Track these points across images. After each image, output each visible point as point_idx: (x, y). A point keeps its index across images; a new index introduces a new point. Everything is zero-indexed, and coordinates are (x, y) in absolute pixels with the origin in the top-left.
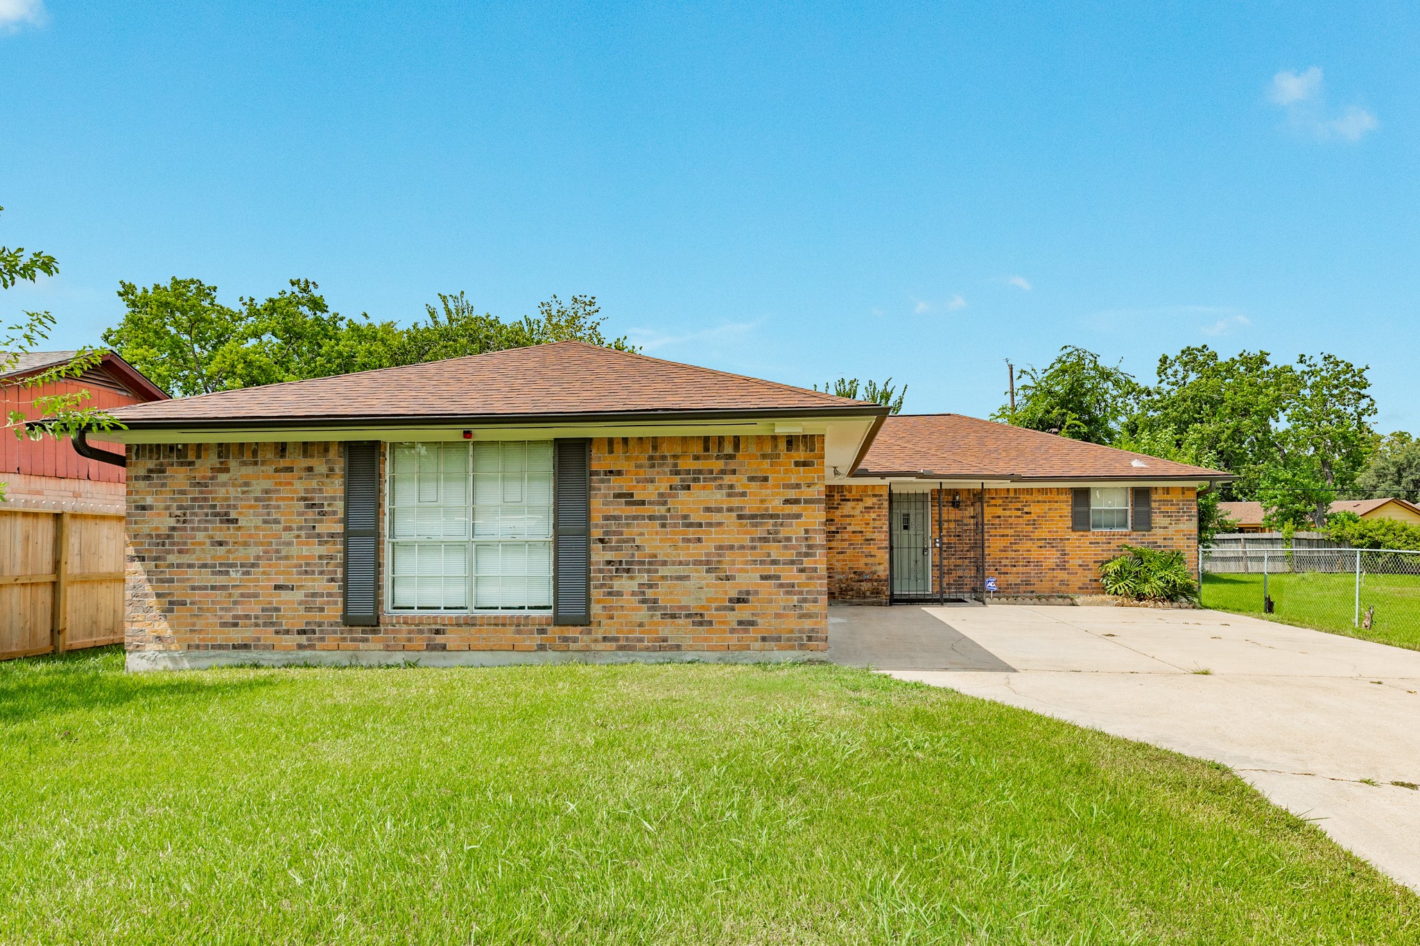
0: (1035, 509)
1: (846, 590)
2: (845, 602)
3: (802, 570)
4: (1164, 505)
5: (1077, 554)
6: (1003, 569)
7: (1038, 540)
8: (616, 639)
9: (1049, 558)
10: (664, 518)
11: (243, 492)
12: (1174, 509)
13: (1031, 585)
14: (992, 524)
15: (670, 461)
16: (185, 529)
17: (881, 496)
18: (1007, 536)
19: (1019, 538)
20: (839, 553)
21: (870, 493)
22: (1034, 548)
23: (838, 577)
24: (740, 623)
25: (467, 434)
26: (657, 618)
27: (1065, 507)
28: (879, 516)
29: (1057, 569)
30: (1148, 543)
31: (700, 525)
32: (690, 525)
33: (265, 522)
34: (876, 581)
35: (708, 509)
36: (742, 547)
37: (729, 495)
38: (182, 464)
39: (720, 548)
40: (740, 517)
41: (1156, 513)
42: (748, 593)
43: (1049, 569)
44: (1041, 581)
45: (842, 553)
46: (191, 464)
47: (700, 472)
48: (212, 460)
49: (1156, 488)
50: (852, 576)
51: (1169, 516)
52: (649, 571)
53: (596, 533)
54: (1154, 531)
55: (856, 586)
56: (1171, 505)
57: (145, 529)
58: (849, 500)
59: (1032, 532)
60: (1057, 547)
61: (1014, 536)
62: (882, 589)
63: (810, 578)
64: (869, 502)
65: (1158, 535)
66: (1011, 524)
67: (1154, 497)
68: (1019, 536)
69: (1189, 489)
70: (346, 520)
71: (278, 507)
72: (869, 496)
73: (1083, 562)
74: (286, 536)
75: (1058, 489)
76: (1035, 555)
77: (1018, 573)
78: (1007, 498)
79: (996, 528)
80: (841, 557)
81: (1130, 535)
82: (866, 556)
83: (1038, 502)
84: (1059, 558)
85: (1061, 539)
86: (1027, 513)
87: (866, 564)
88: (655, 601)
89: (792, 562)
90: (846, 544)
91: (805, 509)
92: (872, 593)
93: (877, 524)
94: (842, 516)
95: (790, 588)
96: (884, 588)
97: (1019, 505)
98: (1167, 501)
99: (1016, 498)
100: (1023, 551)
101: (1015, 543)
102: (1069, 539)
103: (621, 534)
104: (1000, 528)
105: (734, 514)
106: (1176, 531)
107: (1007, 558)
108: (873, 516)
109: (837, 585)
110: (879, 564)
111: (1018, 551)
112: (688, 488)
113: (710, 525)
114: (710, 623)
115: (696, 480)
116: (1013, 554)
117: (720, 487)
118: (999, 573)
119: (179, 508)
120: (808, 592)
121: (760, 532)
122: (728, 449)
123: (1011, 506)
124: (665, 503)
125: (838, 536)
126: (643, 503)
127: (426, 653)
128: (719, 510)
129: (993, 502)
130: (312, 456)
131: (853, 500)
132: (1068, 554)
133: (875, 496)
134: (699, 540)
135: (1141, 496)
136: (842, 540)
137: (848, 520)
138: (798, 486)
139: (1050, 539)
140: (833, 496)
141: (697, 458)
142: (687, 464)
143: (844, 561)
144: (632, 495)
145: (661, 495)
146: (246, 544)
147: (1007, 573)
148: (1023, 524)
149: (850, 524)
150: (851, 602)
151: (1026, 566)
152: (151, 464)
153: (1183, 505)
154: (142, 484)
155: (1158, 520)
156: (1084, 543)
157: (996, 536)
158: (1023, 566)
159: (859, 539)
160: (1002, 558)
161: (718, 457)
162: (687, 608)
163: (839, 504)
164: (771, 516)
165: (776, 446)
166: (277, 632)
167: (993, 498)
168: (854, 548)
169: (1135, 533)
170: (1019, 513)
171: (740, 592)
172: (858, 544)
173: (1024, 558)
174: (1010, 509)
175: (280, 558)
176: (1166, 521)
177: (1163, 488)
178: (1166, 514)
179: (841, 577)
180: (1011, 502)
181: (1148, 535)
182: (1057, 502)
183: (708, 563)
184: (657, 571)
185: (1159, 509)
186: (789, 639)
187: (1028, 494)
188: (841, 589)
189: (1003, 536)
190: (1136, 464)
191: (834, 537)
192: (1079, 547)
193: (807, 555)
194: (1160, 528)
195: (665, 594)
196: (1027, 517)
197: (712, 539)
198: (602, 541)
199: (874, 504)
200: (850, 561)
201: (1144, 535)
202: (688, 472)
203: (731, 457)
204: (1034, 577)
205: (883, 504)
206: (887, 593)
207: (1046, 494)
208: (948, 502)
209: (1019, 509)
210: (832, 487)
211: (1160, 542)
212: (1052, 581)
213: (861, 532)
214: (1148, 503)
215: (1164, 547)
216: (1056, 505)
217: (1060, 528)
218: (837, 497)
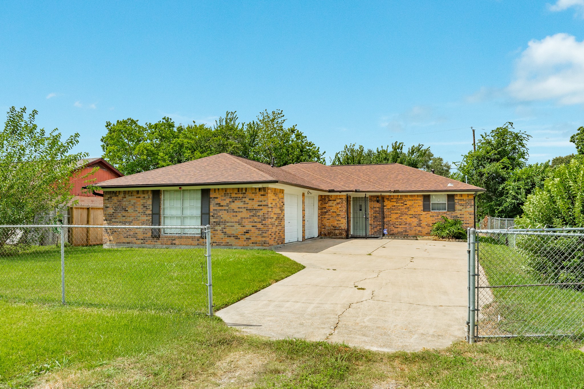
0: (409, 203)
1: (330, 233)
2: (330, 237)
3: (262, 224)
4: (460, 201)
5: (425, 220)
6: (396, 226)
7: (410, 215)
8: (216, 243)
9: (414, 222)
10: (228, 210)
11: (129, 203)
12: (464, 202)
13: (407, 232)
15: (229, 195)
16: (116, 213)
17: (342, 199)
18: (398, 213)
19: (402, 214)
20: (327, 220)
21: (338, 198)
22: (408, 218)
23: (327, 228)
24: (247, 239)
25: (180, 188)
26: (226, 237)
27: (420, 202)
28: (342, 206)
29: (417, 226)
30: (454, 216)
31: (237, 212)
32: (234, 212)
33: (134, 211)
34: (341, 230)
35: (239, 208)
36: (247, 218)
37: (244, 204)
38: (115, 196)
39: (242, 218)
40: (247, 210)
42: (249, 230)
43: (414, 226)
44: (411, 231)
45: (329, 219)
46: (118, 196)
47: (237, 197)
48: (122, 195)
49: (457, 195)
50: (332, 228)
51: (462, 206)
52: (224, 224)
53: (211, 214)
54: (456, 211)
55: (333, 231)
56: (463, 201)
57: (107, 213)
58: (331, 200)
59: (407, 212)
60: (417, 217)
61: (400, 213)
62: (343, 233)
63: (265, 227)
64: (338, 201)
65: (457, 213)
66: (399, 209)
67: (456, 198)
68: (402, 213)
69: (470, 195)
70: (152, 211)
71: (137, 207)
72: (338, 199)
73: (427, 223)
74: (139, 215)
75: (418, 195)
76: (409, 220)
77: (402, 228)
78: (397, 199)
79: (393, 210)
80: (328, 221)
81: (446, 213)
82: (337, 221)
83: (410, 200)
84: (418, 222)
85: (419, 215)
86: (405, 204)
87: (337, 224)
88: (226, 232)
89: (260, 222)
90: (330, 216)
91: (263, 208)
92: (339, 234)
93: (341, 209)
94: (329, 206)
95: (259, 229)
96: (344, 232)
97: (402, 202)
98: (462, 199)
99: (402, 199)
100: (404, 219)
101: (401, 216)
102: (422, 215)
103: (217, 214)
104: (395, 210)
105: (245, 209)
106: (465, 211)
107: (398, 222)
108: (340, 206)
109: (327, 231)
110: (342, 224)
111: (402, 219)
112: (234, 202)
113: (239, 212)
114: (239, 238)
115: (236, 200)
116: (400, 220)
117: (242, 202)
118: (395, 228)
119: (115, 207)
120: (264, 230)
121: (251, 214)
122: (244, 191)
123: (399, 202)
124: (228, 206)
125: (327, 213)
126: (223, 206)
127: (171, 245)
128: (241, 208)
129: (392, 200)
130: (145, 194)
131: (333, 200)
132: (422, 220)
133: (340, 199)
134: (237, 216)
135: (451, 198)
136: (329, 215)
137: (331, 208)
138: (261, 201)
139: (414, 215)
140: (325, 199)
141: (236, 194)
142: (234, 195)
143: (330, 222)
144: (220, 204)
145: (227, 204)
146: (129, 217)
147: (398, 228)
148: (404, 209)
149: (332, 209)
150: (332, 237)
151: (405, 225)
152: (109, 196)
153: (468, 201)
154: (107, 201)
155: (458, 207)
156: (428, 216)
157: (393, 213)
158: (404, 225)
159: (335, 214)
160: (396, 222)
161: (241, 194)
162: (234, 234)
163: (327, 202)
164: (255, 210)
165: (256, 190)
166: (137, 239)
167: (392, 199)
168: (333, 218)
169: (448, 212)
170: (402, 204)
171: (247, 230)
172: (334, 216)
173: (404, 222)
174: (399, 203)
175: (137, 220)
176: (461, 208)
177: (460, 194)
178: (461, 205)
179: (329, 228)
180: (399, 200)
181: (454, 213)
182: (417, 200)
183: (239, 222)
184: (226, 224)
185: (458, 203)
186: (259, 243)
187: (406, 197)
189: (396, 213)
190: (449, 185)
192: (426, 217)
193: (264, 220)
194: (459, 210)
195: (228, 231)
196: (405, 206)
197: (240, 215)
198: (213, 216)
199: (340, 202)
200: (332, 222)
201: (452, 213)
202: (234, 198)
203: (245, 193)
204: (408, 229)
205: (344, 202)
206: (345, 234)
207: (413, 197)
208: (375, 200)
209: (402, 203)
210: (325, 196)
211: (459, 216)
212: (415, 231)
213: (335, 212)
214: (453, 200)
215: (460, 218)
216: (417, 202)
217: (419, 210)
218: (327, 199)
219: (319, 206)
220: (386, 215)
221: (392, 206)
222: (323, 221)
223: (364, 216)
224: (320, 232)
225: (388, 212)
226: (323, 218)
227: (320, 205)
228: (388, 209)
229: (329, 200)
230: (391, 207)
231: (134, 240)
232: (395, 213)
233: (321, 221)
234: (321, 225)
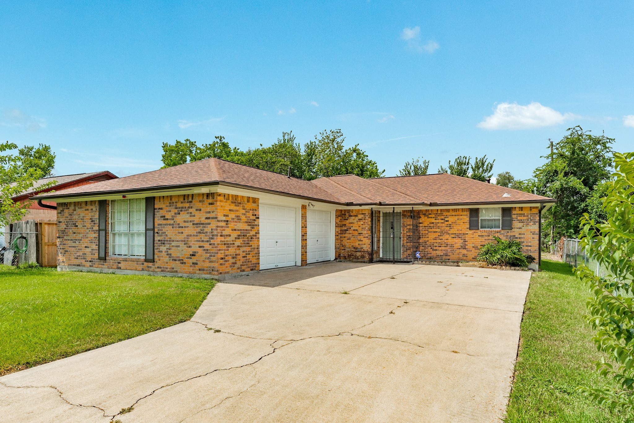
0: (451, 219)
1: (350, 256)
2: (350, 261)
3: (210, 244)
4: (520, 216)
5: (472, 241)
6: (435, 248)
7: (452, 234)
8: (161, 268)
9: (457, 243)
10: (173, 225)
11: (79, 217)
12: (525, 218)
13: (448, 256)
14: (430, 227)
15: (175, 204)
16: (67, 229)
17: (365, 214)
18: (437, 232)
19: (442, 233)
20: (348, 239)
21: (360, 213)
22: (450, 238)
23: (347, 250)
24: (193, 263)
25: (124, 197)
26: (171, 261)
27: (466, 218)
28: (364, 223)
29: (461, 249)
30: (510, 236)
31: (182, 227)
32: (179, 227)
33: (83, 226)
34: (363, 252)
35: (185, 222)
36: (194, 235)
37: (191, 216)
38: (67, 209)
39: (188, 236)
40: (193, 224)
41: (515, 220)
42: (195, 252)
43: (457, 249)
44: (453, 254)
45: (349, 239)
46: (69, 208)
47: (182, 208)
48: (72, 208)
49: (515, 208)
50: (353, 249)
51: (522, 222)
52: (169, 244)
53: (156, 230)
54: (513, 230)
55: (354, 254)
56: (524, 216)
57: (60, 228)
58: (352, 216)
60: (461, 237)
61: (440, 232)
63: (213, 247)
64: (360, 216)
65: (515, 232)
66: (439, 226)
67: (514, 212)
69: (534, 208)
70: (99, 226)
71: (85, 222)
72: (360, 214)
73: (475, 245)
74: (87, 231)
75: (462, 209)
76: (451, 241)
77: (442, 250)
78: (437, 214)
79: (431, 229)
80: (348, 241)
81: (500, 232)
82: (359, 241)
83: (452, 215)
84: (462, 243)
85: (463, 234)
86: (446, 221)
87: (359, 244)
88: (171, 254)
89: (208, 241)
90: (351, 235)
91: (212, 221)
92: (361, 257)
93: (364, 226)
94: (349, 223)
95: (207, 251)
96: (366, 255)
97: (443, 217)
98: (521, 214)
99: (441, 214)
100: (445, 239)
101: (441, 236)
102: (467, 234)
103: (162, 230)
104: (433, 228)
105: (192, 223)
106: (527, 230)
107: (437, 243)
108: (362, 223)
109: (347, 253)
110: (364, 244)
111: (442, 239)
112: (179, 214)
113: (185, 227)
114: (185, 263)
115: (181, 211)
116: (440, 241)
117: (188, 213)
118: (433, 250)
119: (67, 222)
120: (212, 253)
121: (198, 230)
122: (190, 199)
123: (439, 218)
124: (173, 219)
126: (167, 219)
127: (117, 270)
128: (187, 222)
129: (430, 216)
130: (92, 205)
131: (354, 216)
132: (467, 241)
133: (363, 214)
134: (182, 233)
135: (506, 212)
136: (349, 234)
137: (351, 225)
138: (209, 212)
139: (458, 234)
140: (346, 214)
141: (182, 203)
142: (179, 205)
143: (350, 242)
144: (165, 216)
145: (172, 216)
146: (79, 233)
147: (436, 250)
148: (444, 226)
149: (352, 227)
150: (352, 261)
151: (446, 247)
152: (61, 209)
153: (531, 216)
154: (59, 215)
155: (516, 224)
156: (476, 236)
157: (431, 232)
159: (356, 233)
160: (434, 243)
161: (188, 202)
162: (179, 257)
163: (348, 218)
164: (202, 224)
165: (203, 197)
166: (85, 261)
167: (430, 214)
168: (354, 237)
169: (503, 231)
170: (443, 221)
171: (193, 252)
172: (355, 235)
173: (445, 243)
174: (439, 219)
175: (86, 238)
176: (521, 225)
177: (520, 207)
178: (521, 221)
179: (349, 249)
180: (439, 216)
181: (510, 232)
182: (462, 215)
183: (184, 241)
184: (171, 244)
185: (517, 218)
186: (207, 270)
187: (447, 212)
188: (349, 255)
189: (435, 232)
190: (505, 195)
191: (346, 232)
192: (473, 238)
193: (212, 238)
194: (517, 228)
195: (175, 253)
196: (447, 223)
197: (187, 232)
198: (157, 233)
199: (362, 218)
200: (352, 243)
201: (508, 232)
202: (179, 208)
203: (191, 202)
204: (450, 252)
205: (367, 218)
206: (367, 257)
207: (456, 212)
208: (409, 216)
209: (442, 219)
210: (345, 211)
211: (517, 236)
212: (458, 254)
213: (357, 230)
214: (510, 216)
215: (519, 238)
216: (461, 217)
217: (463, 228)
218: (347, 215)
219: (336, 223)
220: (422, 234)
221: (430, 223)
222: (342, 241)
223: (391, 235)
224: (339, 255)
225: (425, 230)
226: (342, 237)
227: (339, 221)
228: (424, 227)
229: (349, 216)
230: (428, 225)
231: (83, 261)
232: (433, 232)
233: (341, 241)
234: (341, 246)
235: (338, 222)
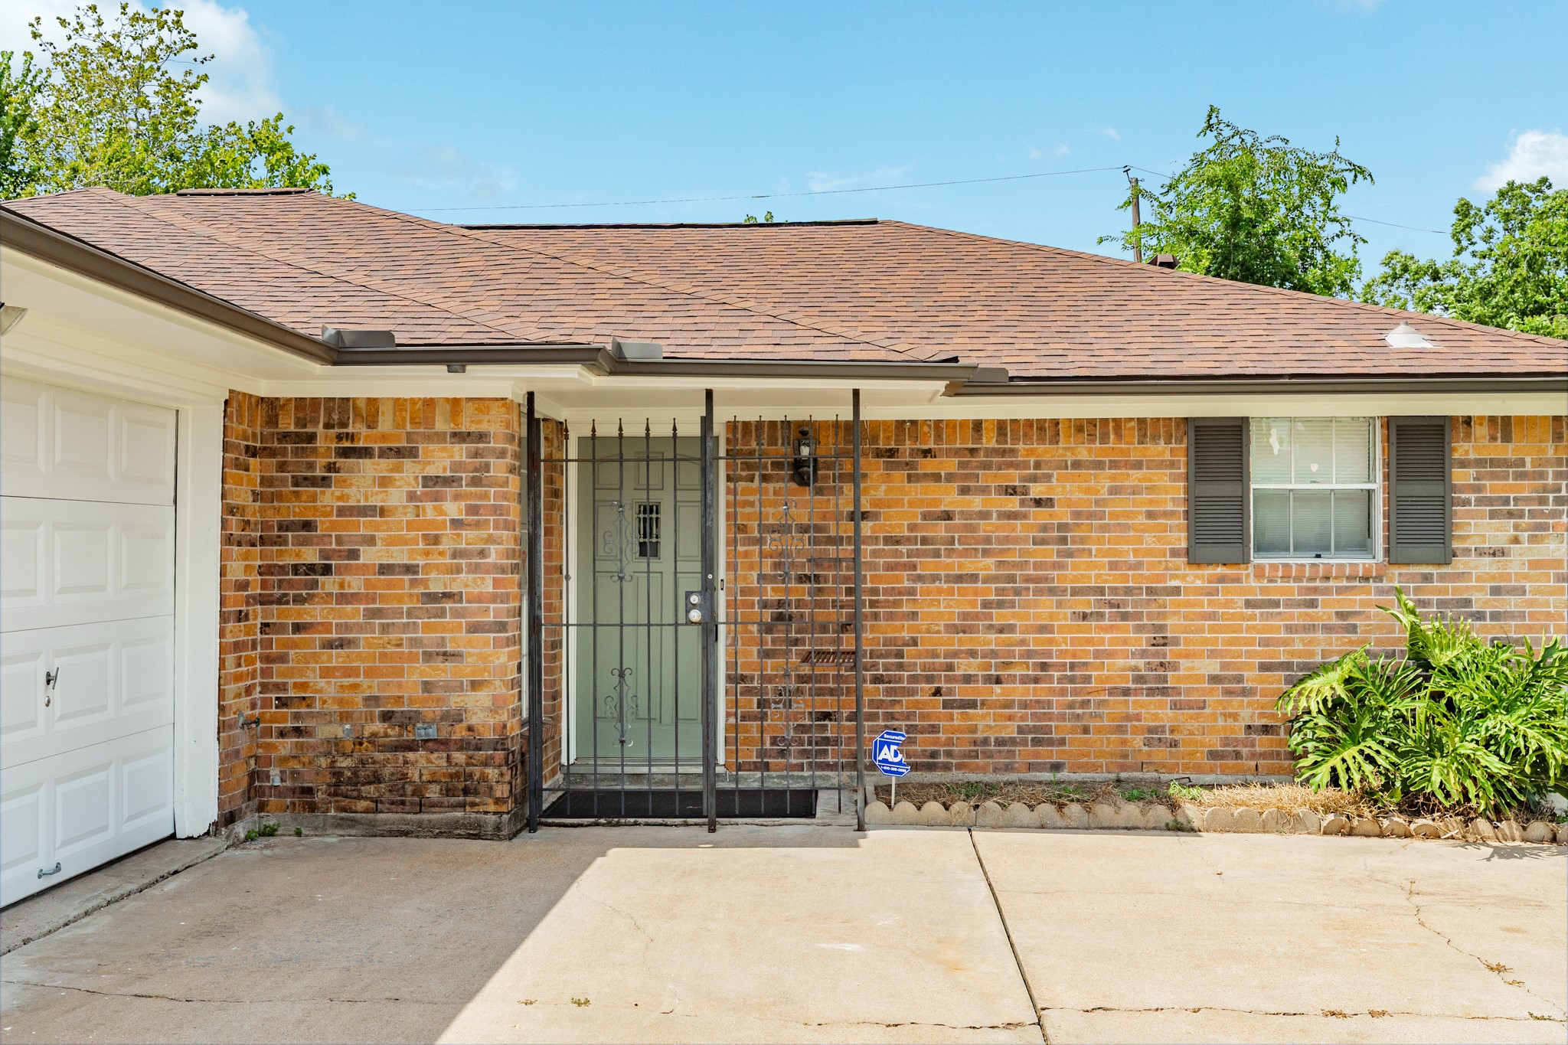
0: (1064, 489)
1: (355, 781)
2: (353, 823)
4: (1494, 476)
5: (1205, 642)
6: (960, 691)
7: (1076, 592)
9: (1111, 654)
12: (1526, 489)
13: (1051, 742)
14: (925, 541)
17: (482, 437)
18: (974, 578)
19: (1013, 586)
20: (329, 645)
21: (442, 425)
22: (1064, 618)
23: (325, 731)
27: (1166, 485)
28: (473, 510)
29: (1137, 692)
30: (1442, 603)
34: (462, 745)
41: (1466, 502)
43: (1112, 691)
45: (341, 644)
49: (1468, 421)
50: (378, 727)
51: (1510, 514)
54: (1459, 565)
55: (389, 763)
56: (1519, 476)
58: (366, 453)
59: (1056, 566)
60: (1138, 616)
61: (995, 579)
62: (484, 778)
64: (441, 459)
65: (1472, 577)
66: (988, 540)
67: (1462, 449)
68: (1011, 579)
72: (440, 438)
73: (1224, 666)
75: (1141, 421)
76: (1063, 643)
77: (1008, 705)
78: (973, 452)
79: (936, 554)
80: (336, 658)
81: (1379, 578)
82: (428, 656)
83: (1077, 465)
84: (1143, 654)
85: (1150, 591)
86: (1038, 502)
87: (427, 686)
90: (355, 613)
92: (448, 792)
93: (469, 537)
94: (342, 512)
96: (492, 773)
97: (1013, 476)
98: (1504, 463)
99: (1004, 453)
100: (1027, 630)
101: (1000, 604)
102: (1176, 591)
104: (950, 553)
106: (1535, 564)
107: (973, 654)
108: (453, 509)
109: (324, 762)
110: (475, 685)
111: (1011, 629)
116: (991, 640)
118: (947, 705)
123: (990, 478)
125: (329, 584)
129: (927, 465)
131: (384, 453)
132: (1176, 642)
133: (459, 437)
135: (1419, 446)
136: (343, 598)
137: (364, 526)
139: (1114, 591)
140: (311, 438)
143: (349, 672)
147: (972, 705)
148: (1025, 540)
149: (371, 541)
150: (372, 824)
151: (1036, 680)
155: (1472, 527)
156: (1229, 604)
157: (935, 578)
158: (1025, 679)
159: (403, 593)
160: (955, 654)
163: (331, 468)
167: (926, 453)
168: (385, 629)
169: (1396, 571)
170: (1013, 504)
172: (398, 613)
173: (1029, 654)
174: (985, 490)
176: (1499, 532)
177: (1492, 420)
178: (1502, 509)
179: (341, 731)
180: (986, 466)
181: (1442, 578)
182: (1138, 465)
185: (1478, 489)
187: (1041, 440)
188: (337, 774)
189: (960, 578)
190: (1400, 338)
191: (314, 585)
192: (1212, 616)
194: (1480, 552)
196: (1039, 516)
199: (457, 466)
200: (370, 673)
201: (1427, 578)
204: (1062, 717)
205: (499, 468)
206: (502, 791)
207: (1104, 439)
208: (777, 465)
209: (1012, 491)
210: (306, 407)
211: (1481, 600)
212: (1120, 729)
213: (409, 569)
214: (1439, 469)
215: (1495, 616)
216: (1135, 477)
217: (1150, 552)
218: (325, 440)
219: (229, 510)
220: (874, 591)
221: (925, 516)
222: (282, 658)
223: (690, 607)
224: (253, 776)
225: (889, 567)
226: (281, 628)
227: (256, 496)
228: (889, 540)
229: (345, 453)
230: (912, 528)
232: (950, 579)
233: (267, 659)
234: (266, 703)
235: (243, 497)
